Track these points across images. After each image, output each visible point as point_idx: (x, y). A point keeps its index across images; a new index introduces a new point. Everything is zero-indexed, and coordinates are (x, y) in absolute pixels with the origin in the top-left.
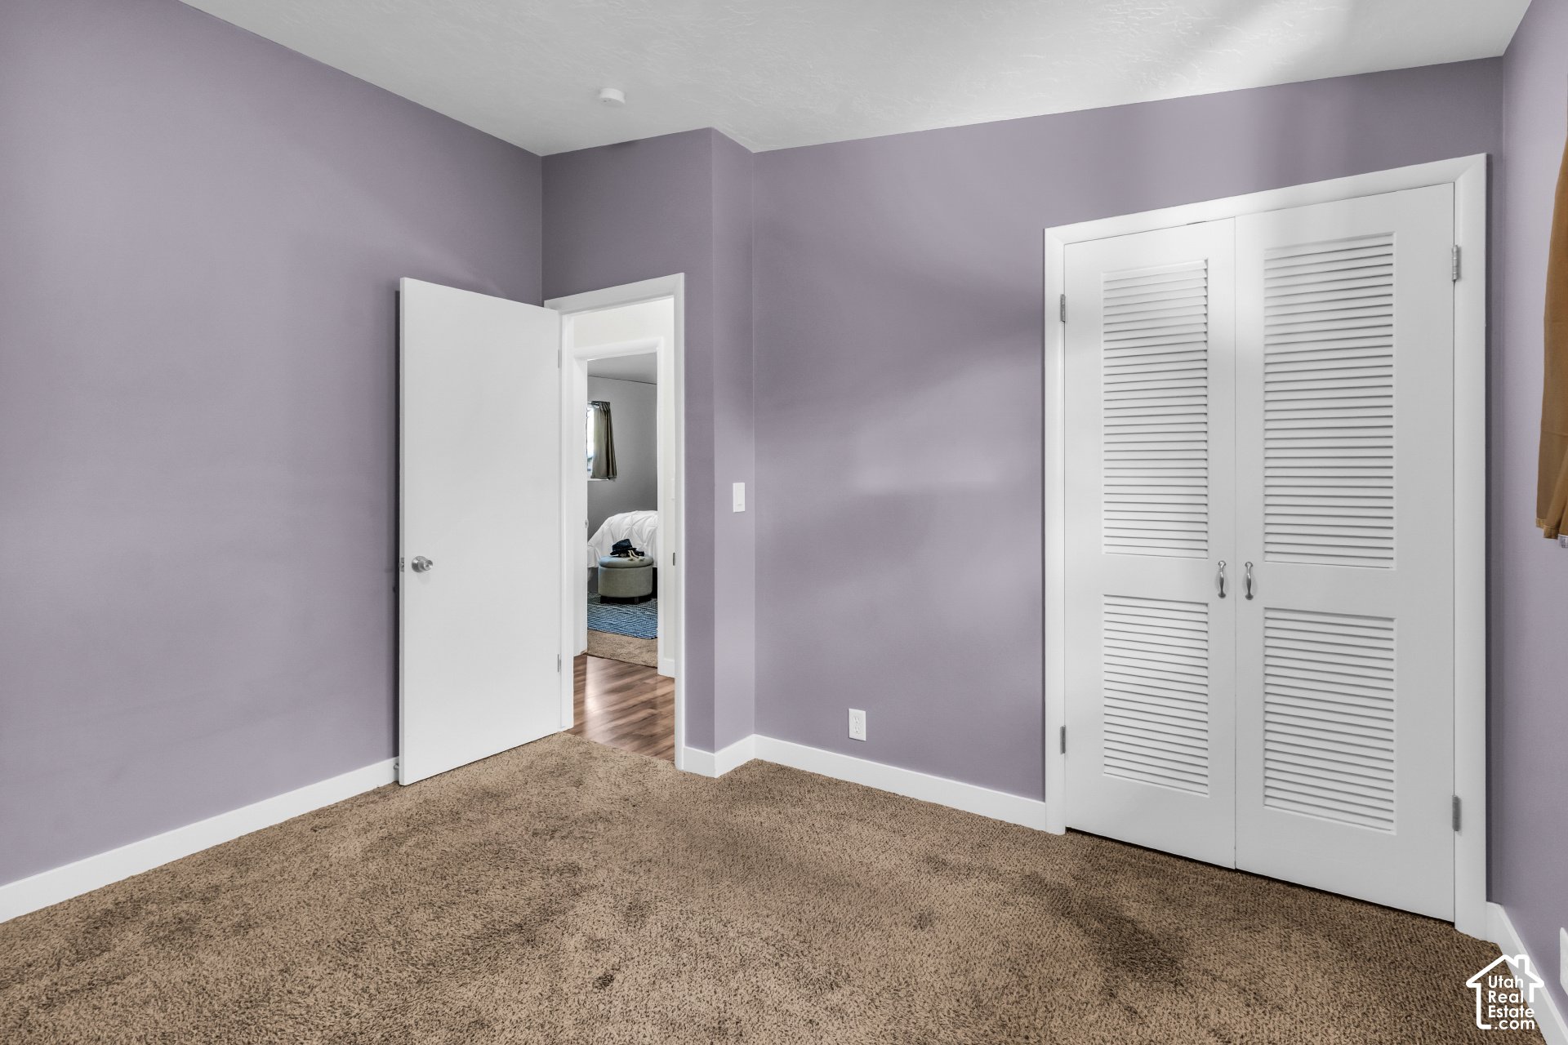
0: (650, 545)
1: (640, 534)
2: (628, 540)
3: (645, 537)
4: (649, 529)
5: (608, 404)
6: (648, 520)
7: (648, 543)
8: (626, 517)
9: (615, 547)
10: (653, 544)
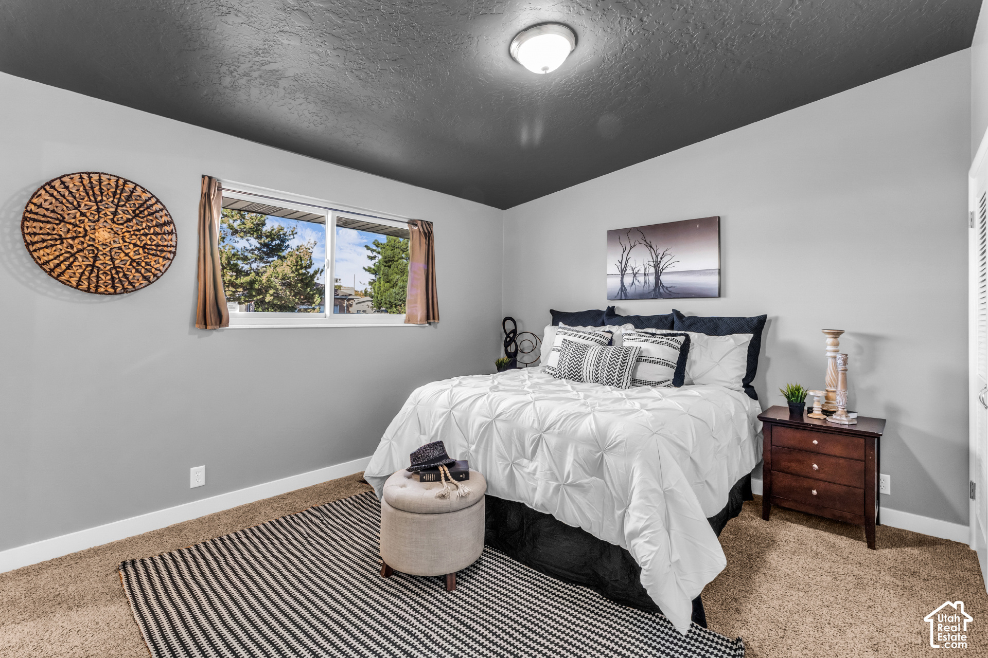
0: (481, 451)
1: (463, 429)
2: (440, 444)
3: (472, 434)
4: (479, 420)
5: (430, 224)
6: (479, 403)
7: (478, 446)
8: (443, 391)
9: (414, 457)
10: (486, 450)
